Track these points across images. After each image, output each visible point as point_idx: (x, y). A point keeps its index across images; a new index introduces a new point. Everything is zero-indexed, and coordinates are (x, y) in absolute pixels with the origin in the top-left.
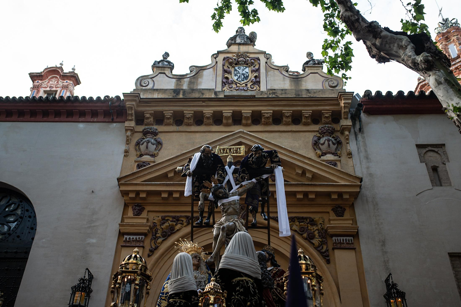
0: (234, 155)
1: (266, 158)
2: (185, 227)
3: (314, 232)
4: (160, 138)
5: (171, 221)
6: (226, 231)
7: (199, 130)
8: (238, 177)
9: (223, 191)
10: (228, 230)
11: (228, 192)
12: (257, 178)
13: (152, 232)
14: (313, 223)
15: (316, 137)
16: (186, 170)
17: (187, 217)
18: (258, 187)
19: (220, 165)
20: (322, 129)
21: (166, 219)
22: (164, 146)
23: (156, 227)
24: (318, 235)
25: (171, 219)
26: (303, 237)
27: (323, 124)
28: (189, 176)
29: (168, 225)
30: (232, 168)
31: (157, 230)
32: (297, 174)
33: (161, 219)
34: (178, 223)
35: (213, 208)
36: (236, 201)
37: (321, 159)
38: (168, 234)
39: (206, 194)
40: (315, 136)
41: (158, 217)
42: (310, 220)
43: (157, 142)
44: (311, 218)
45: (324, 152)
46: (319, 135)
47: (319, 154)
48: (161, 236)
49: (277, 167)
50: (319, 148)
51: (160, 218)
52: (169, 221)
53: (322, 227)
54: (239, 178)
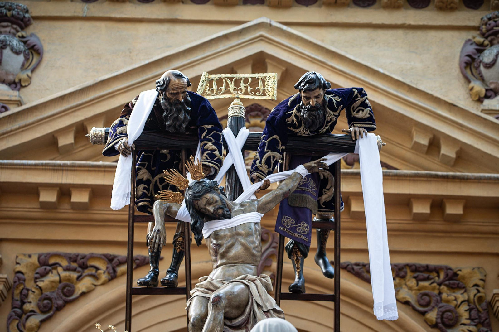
0: (246, 97)
1: (334, 110)
2: (103, 284)
3: (457, 306)
4: (36, 36)
5: (67, 269)
6: (226, 307)
7: (145, 17)
8: (257, 159)
9: (216, 197)
10: (230, 305)
11: (231, 200)
12: (308, 164)
13: (13, 298)
14: (454, 284)
15: (472, 44)
16: (117, 137)
17: (110, 259)
18: (312, 186)
19: (209, 127)
20: (490, 22)
21: (52, 261)
22: (47, 57)
23: (24, 284)
24: (468, 316)
25: (65, 263)
26: (426, 321)
27: (492, 9)
28: (125, 154)
29: (57, 278)
30: (242, 135)
31: (25, 292)
32: (417, 147)
33: (36, 262)
34: (84, 274)
35: (187, 242)
36: (253, 226)
37: (482, 107)
38: (57, 304)
39: (171, 204)
40: (470, 43)
41: (30, 256)
42: (447, 275)
43: (29, 45)
44: (450, 269)
45: (492, 86)
46: (480, 39)
47: (478, 93)
48: (37, 310)
49: (364, 134)
50: (478, 76)
51: (35, 259)
52: (60, 269)
53: (479, 295)
54: (260, 163)
